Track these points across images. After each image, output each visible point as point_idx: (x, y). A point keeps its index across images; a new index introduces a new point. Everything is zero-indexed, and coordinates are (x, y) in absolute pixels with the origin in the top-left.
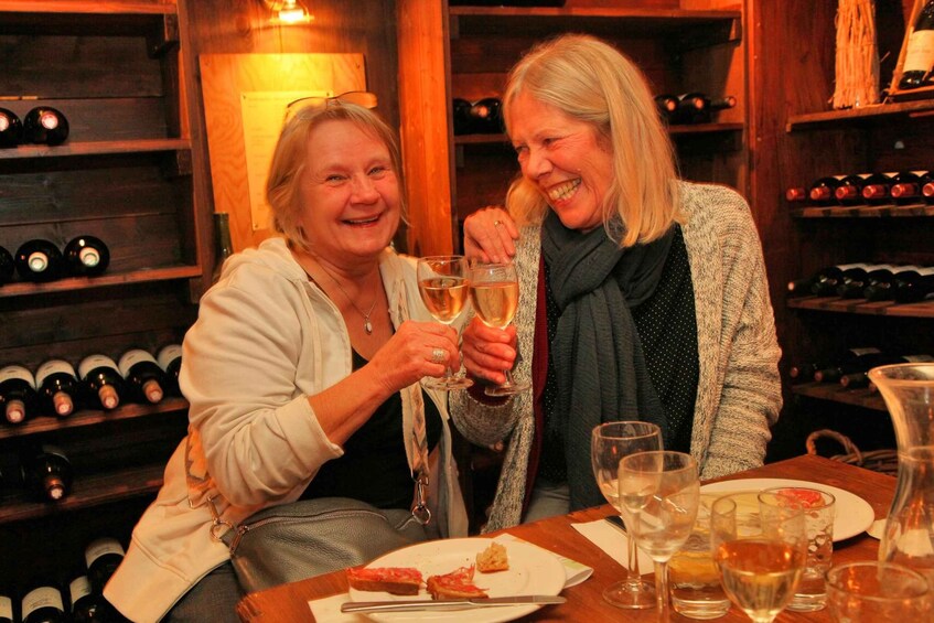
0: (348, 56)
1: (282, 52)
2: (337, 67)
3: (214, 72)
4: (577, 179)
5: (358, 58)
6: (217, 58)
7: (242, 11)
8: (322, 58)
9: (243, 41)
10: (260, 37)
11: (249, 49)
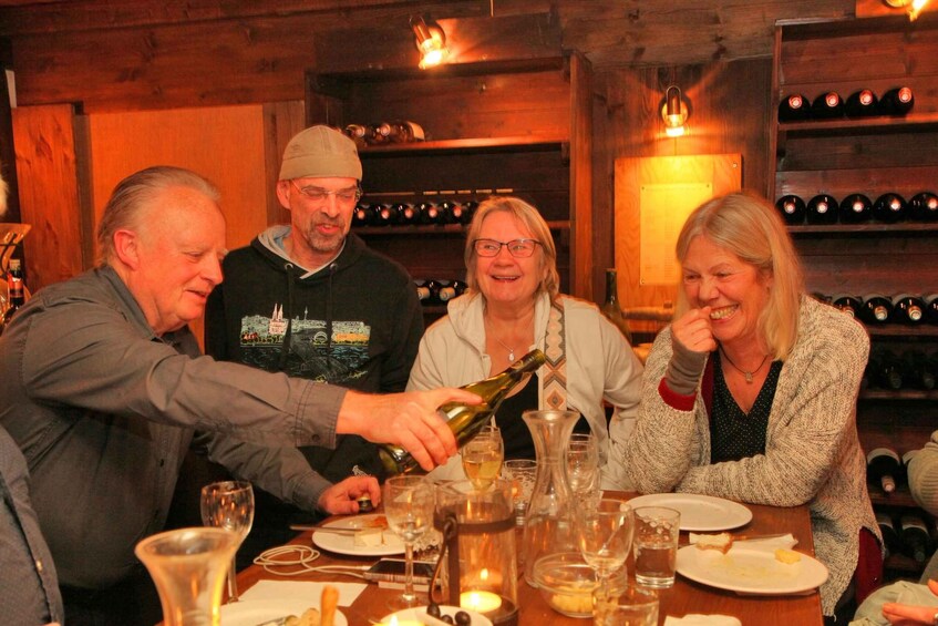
0: (727, 157)
1: (676, 155)
2: (718, 166)
3: (623, 170)
4: (736, 304)
5: (737, 158)
6: (628, 162)
7: (649, 128)
8: (706, 159)
9: (648, 148)
10: (661, 146)
11: (651, 154)
